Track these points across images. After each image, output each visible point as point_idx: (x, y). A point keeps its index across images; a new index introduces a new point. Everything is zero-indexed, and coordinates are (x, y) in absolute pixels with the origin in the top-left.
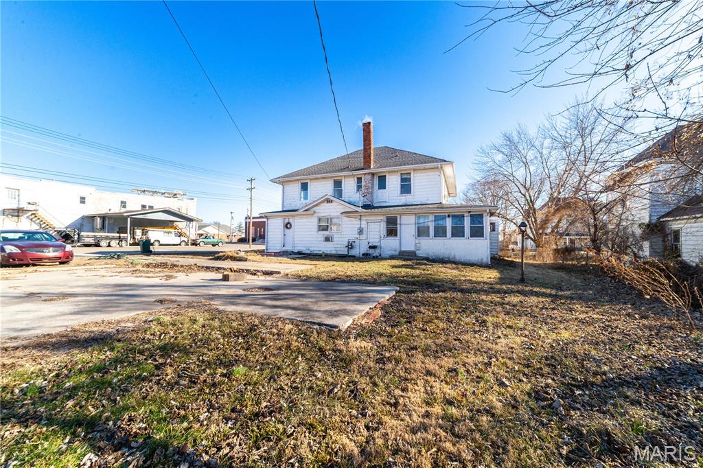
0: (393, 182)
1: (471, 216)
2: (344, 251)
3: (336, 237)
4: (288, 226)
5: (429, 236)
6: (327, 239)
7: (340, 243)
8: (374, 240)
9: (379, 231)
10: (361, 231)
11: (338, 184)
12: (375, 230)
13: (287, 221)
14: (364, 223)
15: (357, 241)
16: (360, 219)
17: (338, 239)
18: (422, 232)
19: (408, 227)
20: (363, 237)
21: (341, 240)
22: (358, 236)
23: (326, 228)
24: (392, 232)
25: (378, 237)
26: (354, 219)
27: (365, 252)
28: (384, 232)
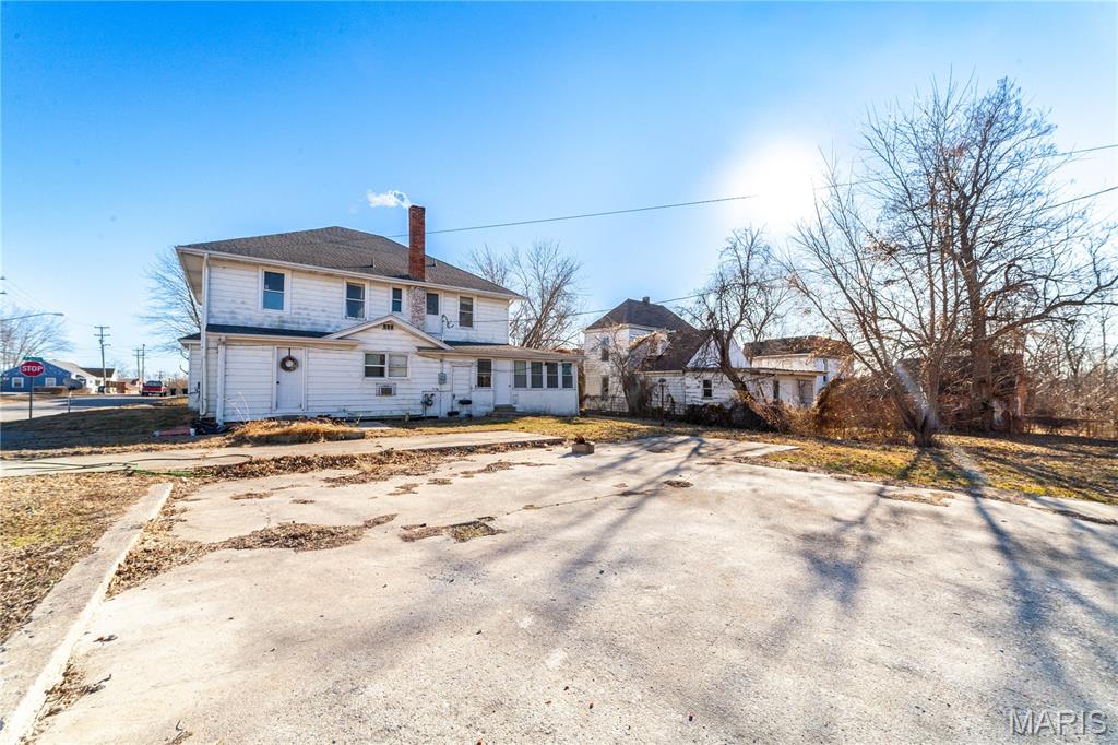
0: (450, 306)
1: (563, 365)
2: (418, 410)
3: (401, 386)
4: (288, 364)
5: (525, 386)
6: (386, 391)
7: (408, 397)
8: (462, 393)
9: (469, 380)
10: (442, 379)
11: (354, 292)
12: (463, 378)
13: (285, 353)
14: (447, 366)
15: (437, 394)
16: (441, 361)
17: (404, 391)
18: (519, 382)
19: (503, 374)
20: (446, 387)
21: (408, 391)
22: (438, 386)
23: (381, 372)
24: (484, 382)
25: (467, 387)
26: (431, 360)
27: (450, 410)
28: (475, 381)
